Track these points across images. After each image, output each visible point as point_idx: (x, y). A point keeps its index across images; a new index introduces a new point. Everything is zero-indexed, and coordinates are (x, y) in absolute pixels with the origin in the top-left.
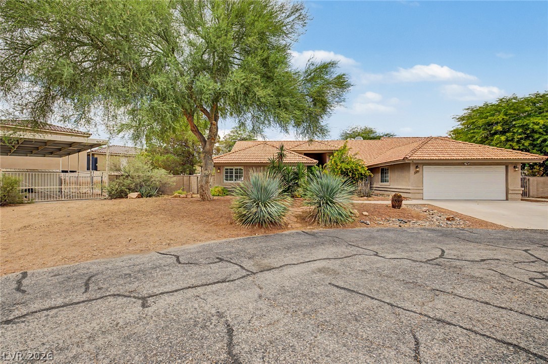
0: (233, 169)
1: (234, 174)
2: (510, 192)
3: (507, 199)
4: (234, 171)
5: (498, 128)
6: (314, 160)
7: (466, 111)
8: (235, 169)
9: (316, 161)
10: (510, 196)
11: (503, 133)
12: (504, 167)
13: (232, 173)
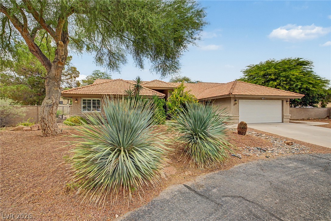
0: (90, 100)
1: (92, 105)
2: (285, 117)
3: (283, 122)
4: (92, 102)
5: (272, 77)
6: (162, 94)
7: (247, 68)
8: (93, 100)
9: (164, 95)
10: (284, 120)
11: (274, 80)
12: (281, 101)
13: (90, 103)
